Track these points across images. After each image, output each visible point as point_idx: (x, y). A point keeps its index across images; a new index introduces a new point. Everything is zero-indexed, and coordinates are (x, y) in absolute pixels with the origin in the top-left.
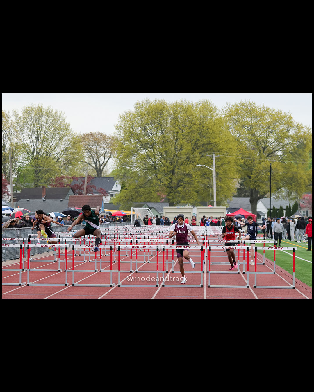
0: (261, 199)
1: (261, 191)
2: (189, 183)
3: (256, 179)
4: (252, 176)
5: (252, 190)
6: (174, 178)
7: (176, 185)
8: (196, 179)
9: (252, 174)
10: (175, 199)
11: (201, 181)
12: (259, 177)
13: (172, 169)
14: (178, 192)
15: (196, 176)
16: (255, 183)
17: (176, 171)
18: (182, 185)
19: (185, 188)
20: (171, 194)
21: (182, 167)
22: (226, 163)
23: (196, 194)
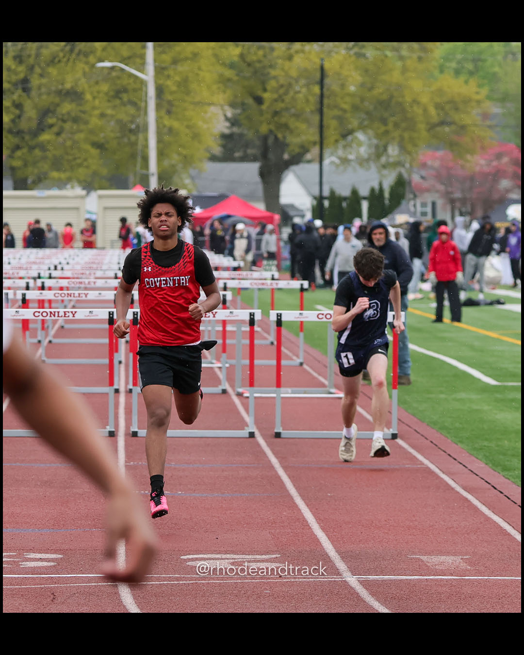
0: (294, 168)
1: (294, 141)
2: (75, 120)
3: (280, 106)
4: (266, 96)
5: (265, 138)
6: (28, 105)
7: (34, 124)
8: (94, 108)
9: (265, 90)
10: (30, 169)
11: (109, 112)
12: (287, 98)
13: (22, 76)
14: (43, 147)
15: (94, 98)
16: (276, 119)
17: (35, 81)
18: (51, 126)
19: (63, 135)
20: (19, 153)
21: (53, 71)
22: (186, 59)
23: (94, 152)
